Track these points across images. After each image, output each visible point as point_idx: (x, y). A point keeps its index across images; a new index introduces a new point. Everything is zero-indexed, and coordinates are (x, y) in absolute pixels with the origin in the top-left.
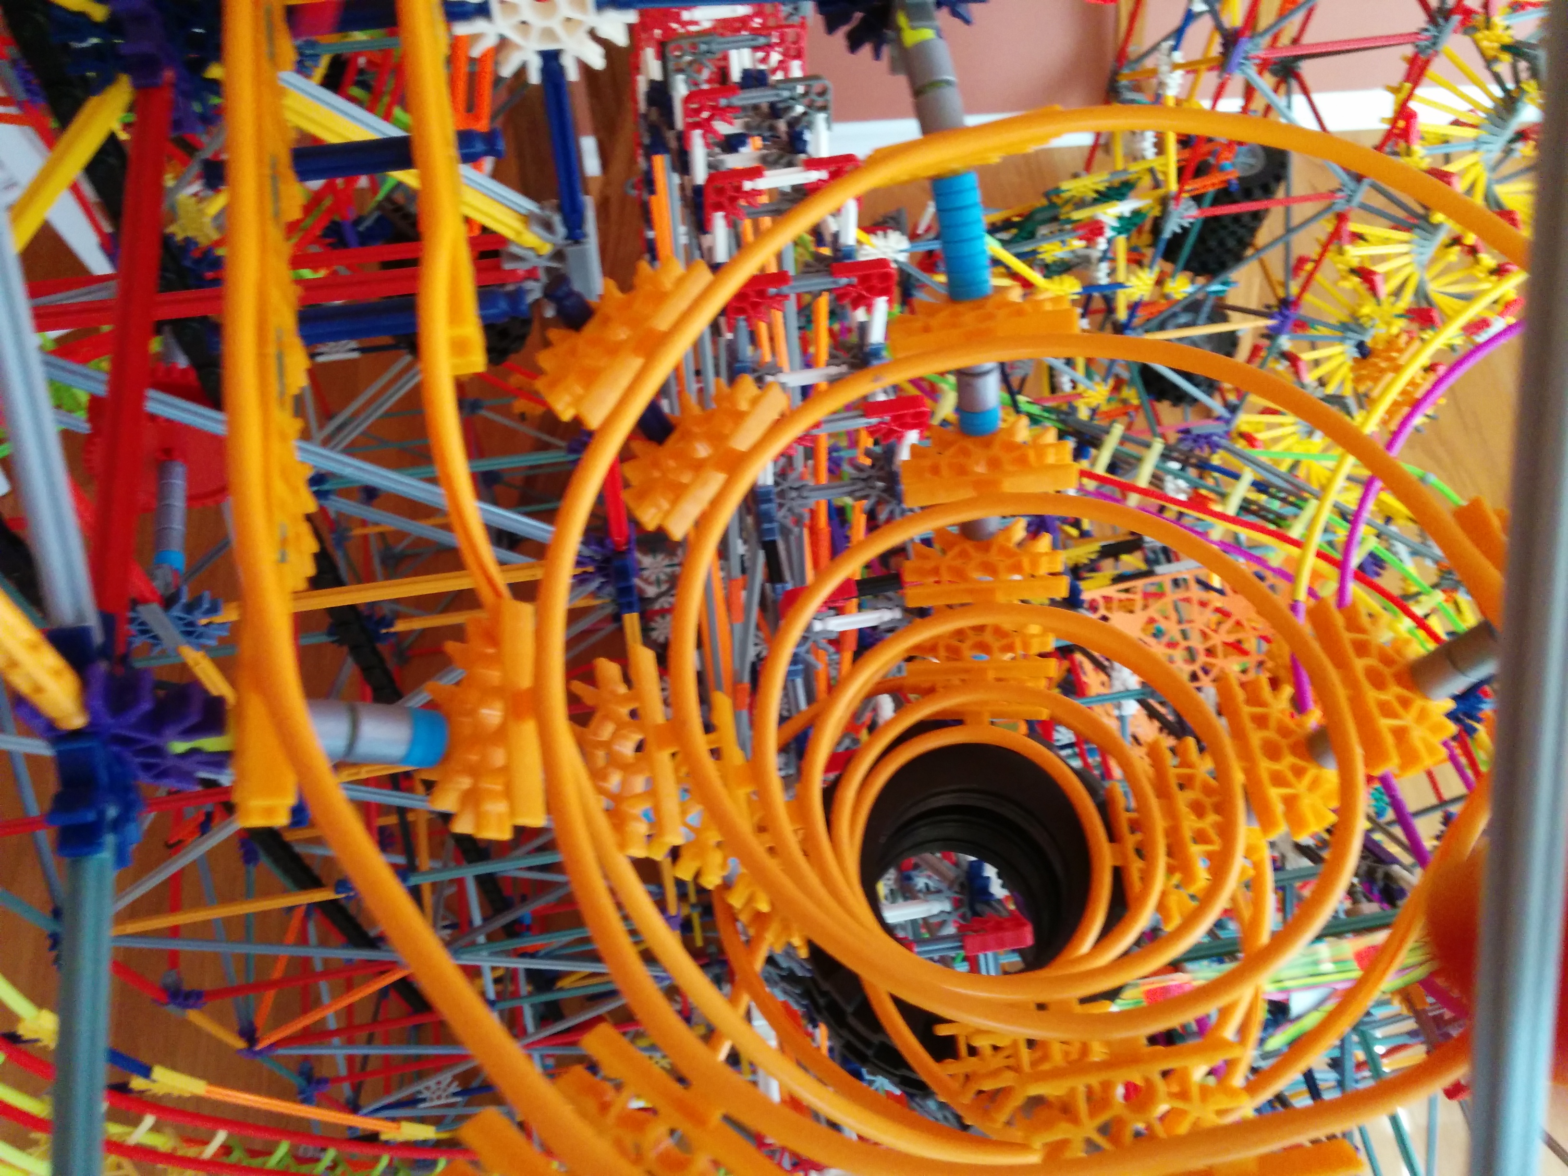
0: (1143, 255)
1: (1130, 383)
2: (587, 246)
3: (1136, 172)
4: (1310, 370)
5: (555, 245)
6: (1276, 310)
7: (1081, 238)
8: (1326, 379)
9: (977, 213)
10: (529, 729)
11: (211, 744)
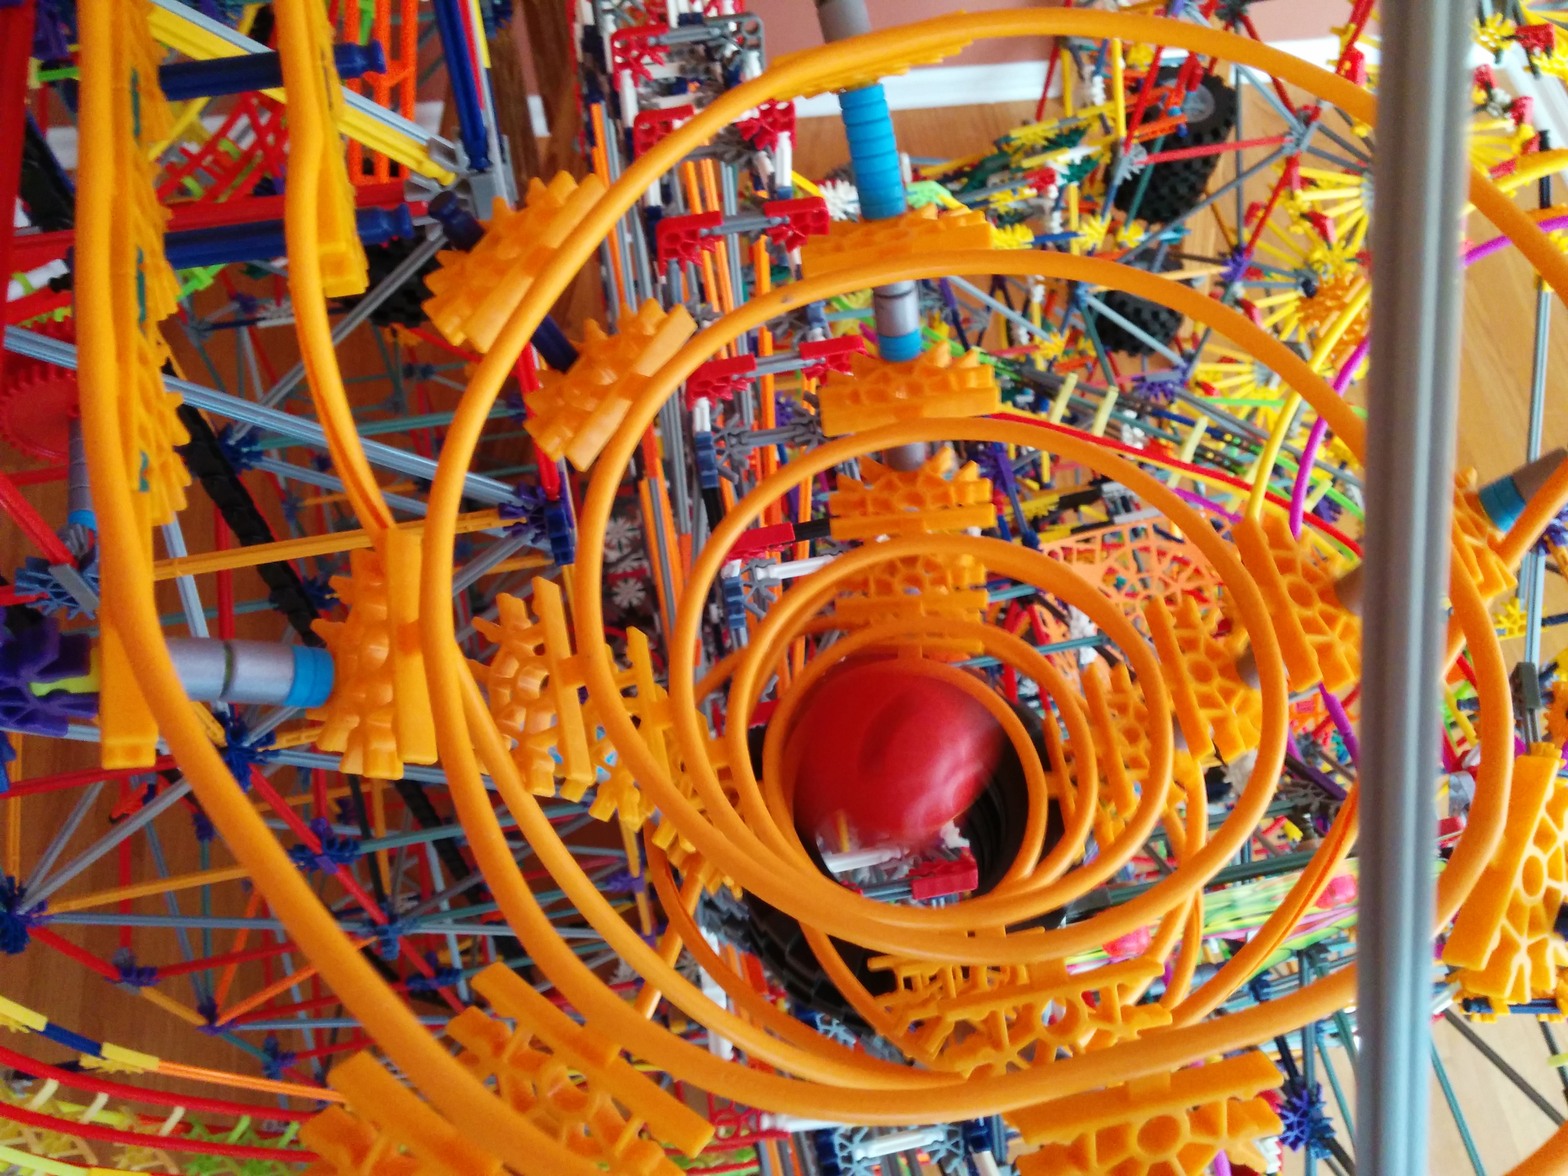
0: (1096, 204)
1: (1087, 335)
2: (494, 175)
3: (1086, 119)
4: (1264, 317)
5: (457, 174)
6: (1229, 257)
7: (1031, 186)
8: (1280, 327)
9: (888, 128)
10: (416, 663)
11: (74, 684)
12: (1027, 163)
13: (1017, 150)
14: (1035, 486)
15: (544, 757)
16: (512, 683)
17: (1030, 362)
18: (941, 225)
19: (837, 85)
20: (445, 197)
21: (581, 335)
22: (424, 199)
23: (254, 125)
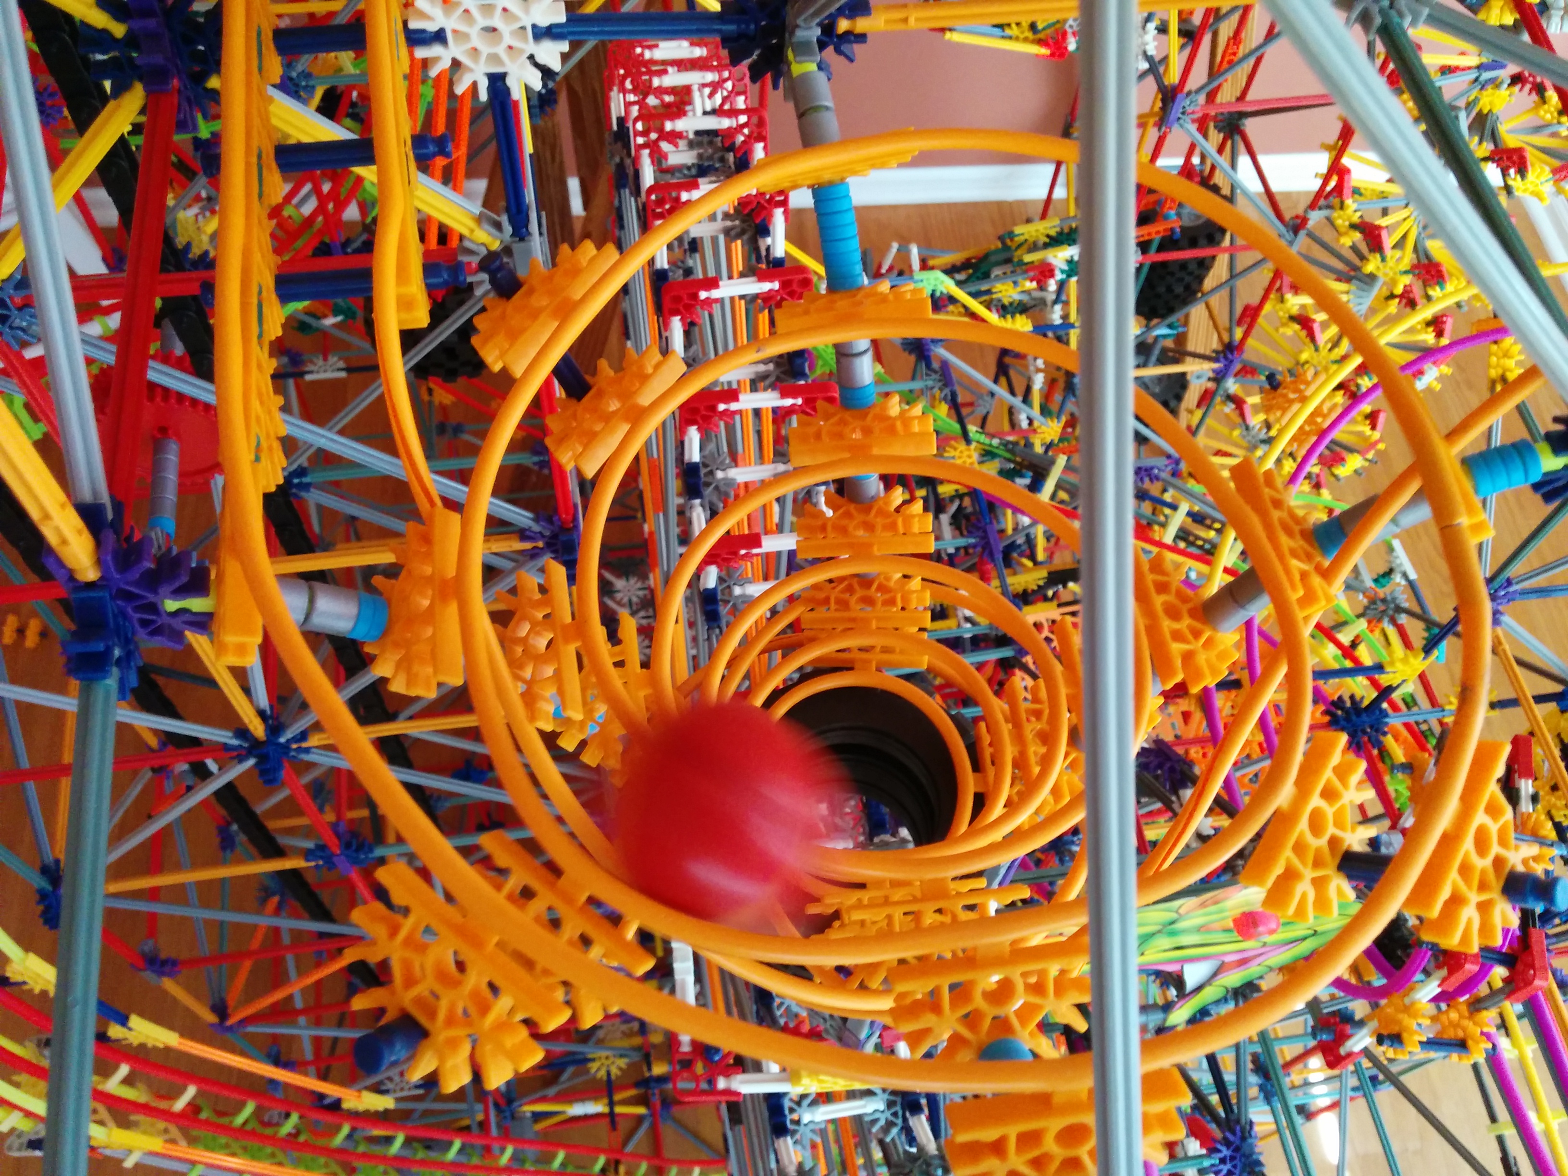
2: (532, 244)
5: (502, 241)
6: (1221, 354)
7: (1031, 280)
9: (851, 217)
10: (453, 609)
11: (197, 604)
12: (1028, 258)
13: (1020, 245)
14: (1029, 564)
15: (546, 700)
16: (524, 641)
17: (1029, 445)
18: (891, 297)
19: (809, 182)
20: (492, 256)
21: (594, 372)
22: (475, 261)
23: (317, 190)
